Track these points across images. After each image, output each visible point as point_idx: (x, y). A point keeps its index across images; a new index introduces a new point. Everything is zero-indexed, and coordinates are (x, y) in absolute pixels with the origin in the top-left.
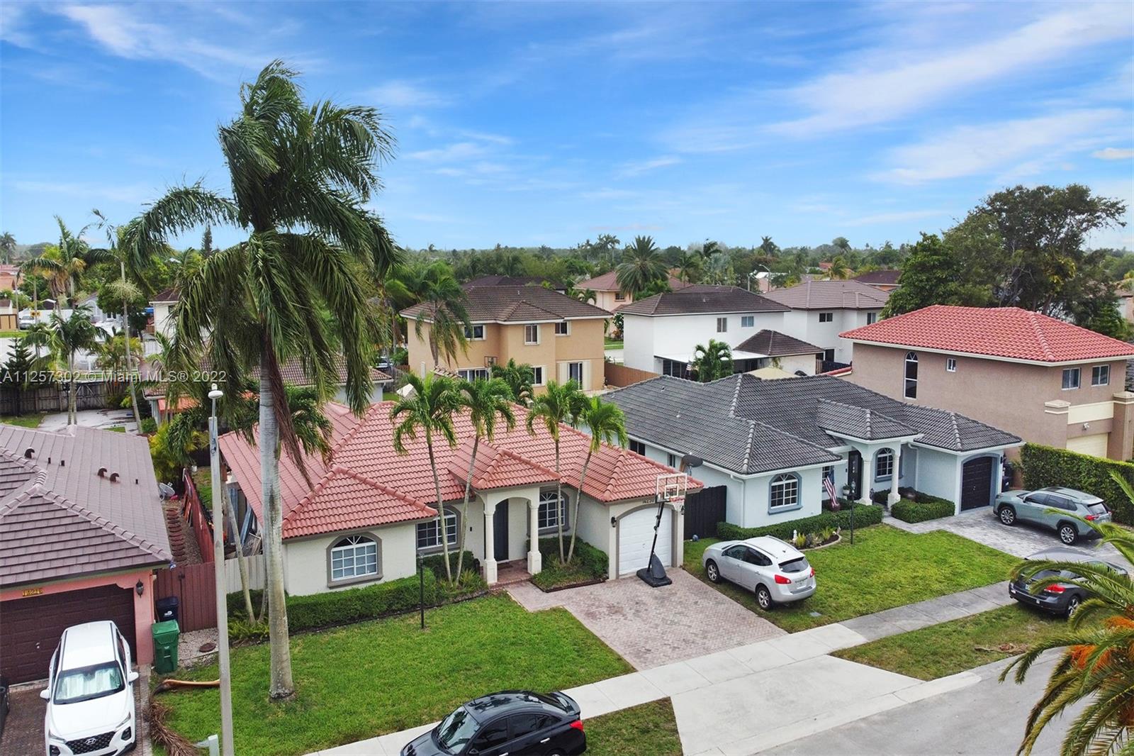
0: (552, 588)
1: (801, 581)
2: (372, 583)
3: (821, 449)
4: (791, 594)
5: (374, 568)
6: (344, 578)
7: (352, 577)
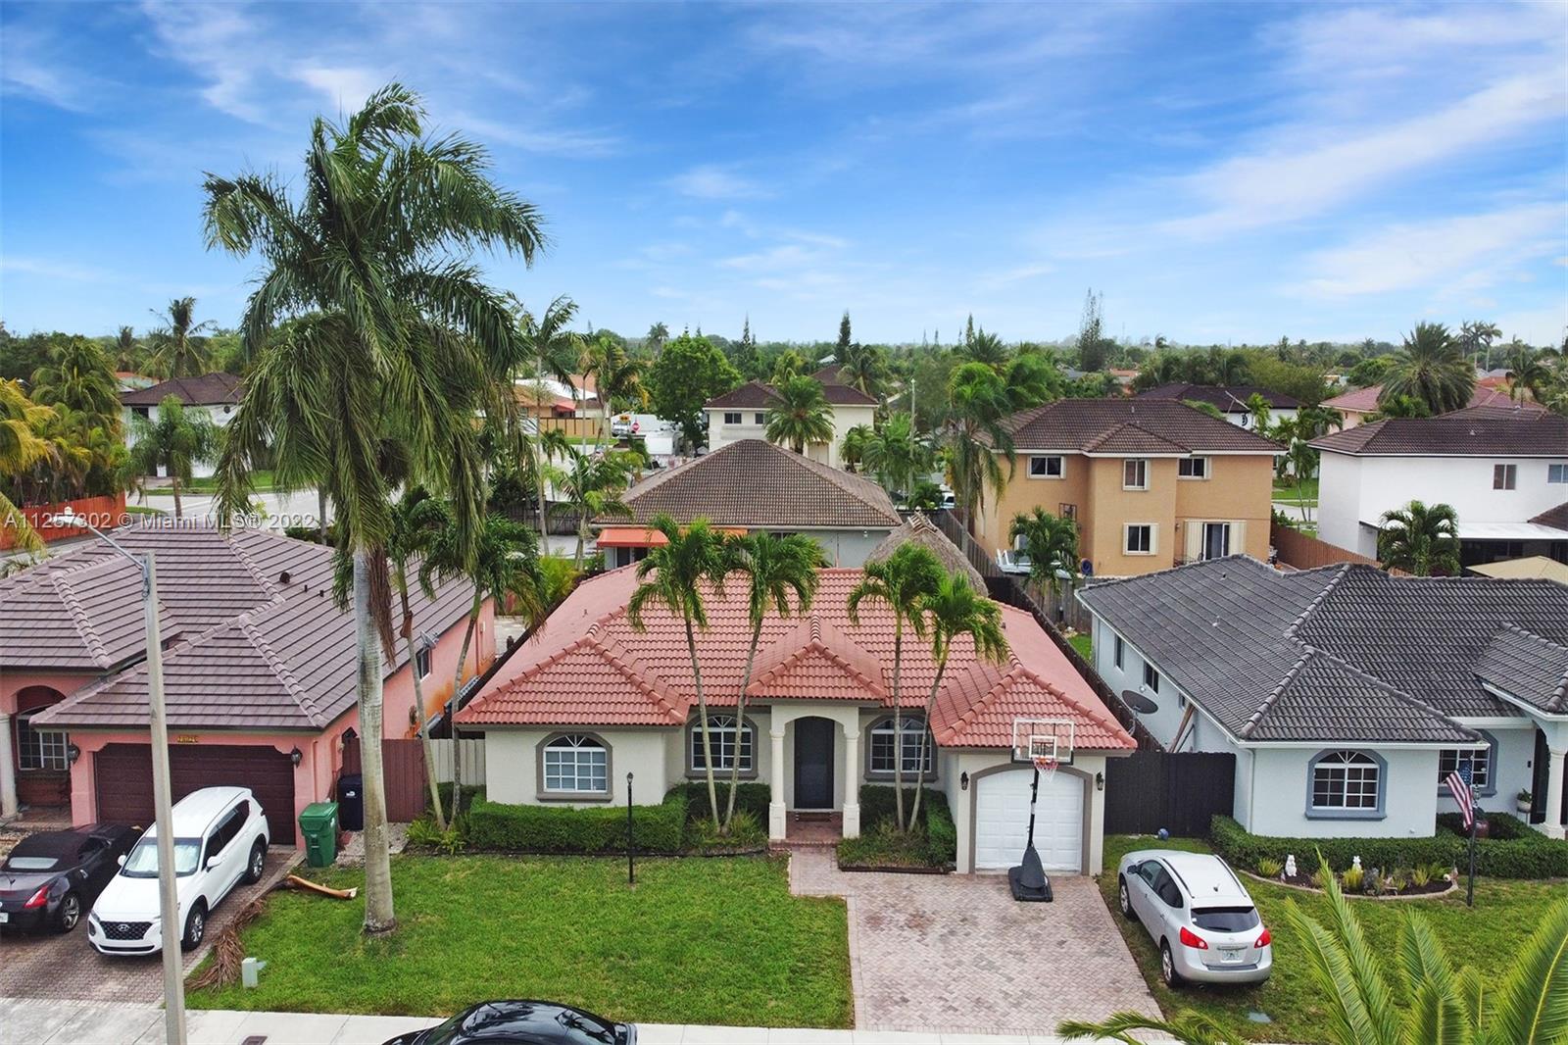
0: (855, 865)
1: (1232, 950)
2: (594, 805)
3: (1436, 716)
4: (1206, 969)
5: (601, 785)
6: (560, 790)
7: (572, 791)
